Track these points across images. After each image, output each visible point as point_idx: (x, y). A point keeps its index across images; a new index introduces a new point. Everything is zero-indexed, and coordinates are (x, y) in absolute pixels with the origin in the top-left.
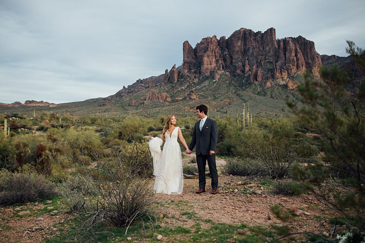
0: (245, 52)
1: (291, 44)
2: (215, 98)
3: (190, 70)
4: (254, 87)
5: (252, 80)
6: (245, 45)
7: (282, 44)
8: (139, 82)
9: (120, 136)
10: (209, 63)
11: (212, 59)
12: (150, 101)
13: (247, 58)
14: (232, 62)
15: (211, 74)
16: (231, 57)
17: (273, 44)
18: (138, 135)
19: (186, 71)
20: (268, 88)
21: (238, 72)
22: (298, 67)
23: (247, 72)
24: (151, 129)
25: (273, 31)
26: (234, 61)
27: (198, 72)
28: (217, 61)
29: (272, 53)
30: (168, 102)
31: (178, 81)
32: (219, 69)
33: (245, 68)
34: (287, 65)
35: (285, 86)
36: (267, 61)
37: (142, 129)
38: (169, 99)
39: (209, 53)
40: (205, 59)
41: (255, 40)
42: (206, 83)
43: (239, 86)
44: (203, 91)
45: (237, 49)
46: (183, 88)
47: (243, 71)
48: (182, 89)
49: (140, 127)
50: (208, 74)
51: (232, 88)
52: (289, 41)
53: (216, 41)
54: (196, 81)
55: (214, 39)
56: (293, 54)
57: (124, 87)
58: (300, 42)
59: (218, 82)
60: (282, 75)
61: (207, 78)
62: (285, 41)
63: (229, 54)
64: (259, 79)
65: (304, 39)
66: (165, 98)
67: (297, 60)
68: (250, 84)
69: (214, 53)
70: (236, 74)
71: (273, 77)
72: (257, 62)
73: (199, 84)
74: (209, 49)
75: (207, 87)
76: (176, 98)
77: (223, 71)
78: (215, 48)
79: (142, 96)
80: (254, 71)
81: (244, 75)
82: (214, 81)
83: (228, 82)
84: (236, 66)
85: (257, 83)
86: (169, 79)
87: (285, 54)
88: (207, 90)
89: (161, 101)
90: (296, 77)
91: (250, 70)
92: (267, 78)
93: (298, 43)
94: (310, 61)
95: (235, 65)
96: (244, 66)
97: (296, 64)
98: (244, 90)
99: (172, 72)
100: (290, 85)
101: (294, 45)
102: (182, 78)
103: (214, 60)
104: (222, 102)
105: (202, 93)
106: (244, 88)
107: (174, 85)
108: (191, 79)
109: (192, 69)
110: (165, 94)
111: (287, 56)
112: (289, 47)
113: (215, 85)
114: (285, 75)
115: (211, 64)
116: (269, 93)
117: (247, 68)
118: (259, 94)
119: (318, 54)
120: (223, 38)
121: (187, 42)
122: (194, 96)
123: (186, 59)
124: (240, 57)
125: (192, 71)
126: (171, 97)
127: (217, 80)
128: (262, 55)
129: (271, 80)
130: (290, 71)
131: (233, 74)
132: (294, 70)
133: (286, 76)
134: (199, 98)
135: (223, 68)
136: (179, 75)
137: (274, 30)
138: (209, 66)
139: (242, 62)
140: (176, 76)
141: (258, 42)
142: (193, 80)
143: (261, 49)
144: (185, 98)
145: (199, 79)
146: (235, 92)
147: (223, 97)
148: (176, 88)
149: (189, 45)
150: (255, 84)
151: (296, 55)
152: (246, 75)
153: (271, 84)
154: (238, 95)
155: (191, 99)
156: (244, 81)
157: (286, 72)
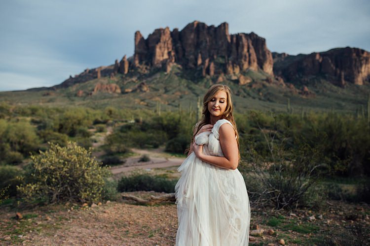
0: (197, 45)
1: (244, 39)
2: (166, 91)
3: (141, 61)
4: (206, 81)
5: (204, 73)
6: (198, 37)
7: (235, 39)
8: (87, 72)
9: (61, 129)
10: (161, 55)
11: (164, 50)
12: (98, 92)
13: (199, 51)
14: (184, 55)
15: (162, 66)
16: (184, 50)
17: (226, 39)
18: (81, 128)
19: (137, 62)
21: (191, 65)
22: (250, 63)
23: (199, 66)
24: (96, 122)
25: (226, 26)
26: (186, 54)
27: (150, 63)
28: (169, 53)
29: (224, 47)
30: (118, 93)
31: (128, 72)
32: (171, 61)
33: (197, 62)
34: (239, 60)
35: (237, 82)
36: (219, 55)
37: (86, 121)
38: (119, 91)
39: (161, 44)
40: (158, 50)
41: (208, 33)
42: (158, 76)
44: (154, 83)
45: (190, 42)
46: (134, 79)
47: (196, 64)
48: (132, 81)
49: (84, 118)
50: (160, 66)
52: (241, 37)
53: (169, 33)
54: (147, 72)
55: (167, 30)
56: (246, 50)
57: (71, 77)
58: (252, 38)
59: (170, 74)
60: (234, 69)
61: (159, 70)
62: (238, 37)
63: (182, 47)
64: (212, 73)
65: (256, 35)
66: (114, 89)
67: (250, 55)
68: (202, 78)
69: (166, 45)
70: (188, 68)
71: (225, 72)
72: (210, 56)
73: (150, 75)
74: (162, 41)
75: (158, 79)
76: (126, 90)
77: (175, 64)
78: (167, 39)
79: (90, 86)
80: (207, 64)
81: (196, 68)
82: (166, 73)
84: (187, 59)
85: (208, 77)
86: (119, 69)
87: (237, 49)
88: (158, 82)
89: (111, 92)
90: (248, 73)
91: (202, 64)
92: (219, 73)
93: (251, 38)
94: (261, 58)
95: (187, 57)
96: (196, 59)
97: (247, 59)
98: (196, 83)
99: (122, 62)
100: (242, 82)
101: (246, 41)
102: (132, 69)
103: (166, 52)
104: (173, 95)
105: (153, 86)
106: (196, 81)
107: (124, 76)
108: (142, 71)
110: (114, 85)
111: (240, 51)
112: (242, 42)
113: (166, 78)
114: (237, 70)
115: (163, 56)
117: (200, 62)
119: (269, 51)
120: (176, 30)
121: (139, 32)
122: (145, 89)
123: (137, 49)
124: (193, 50)
126: (121, 88)
127: (169, 72)
128: (215, 49)
129: (223, 75)
130: (242, 67)
131: (185, 67)
132: (246, 66)
133: (238, 72)
134: (150, 91)
135: (175, 60)
136: (129, 67)
137: (228, 24)
138: (161, 57)
139: (195, 56)
140: (126, 67)
141: (211, 36)
142: (144, 71)
143: (214, 42)
144: (134, 91)
145: (150, 71)
146: (187, 86)
147: (174, 91)
148: (126, 79)
149: (141, 35)
151: (248, 51)
152: (198, 69)
153: (223, 79)
154: (190, 89)
155: (141, 91)
156: (196, 75)
157: (238, 67)
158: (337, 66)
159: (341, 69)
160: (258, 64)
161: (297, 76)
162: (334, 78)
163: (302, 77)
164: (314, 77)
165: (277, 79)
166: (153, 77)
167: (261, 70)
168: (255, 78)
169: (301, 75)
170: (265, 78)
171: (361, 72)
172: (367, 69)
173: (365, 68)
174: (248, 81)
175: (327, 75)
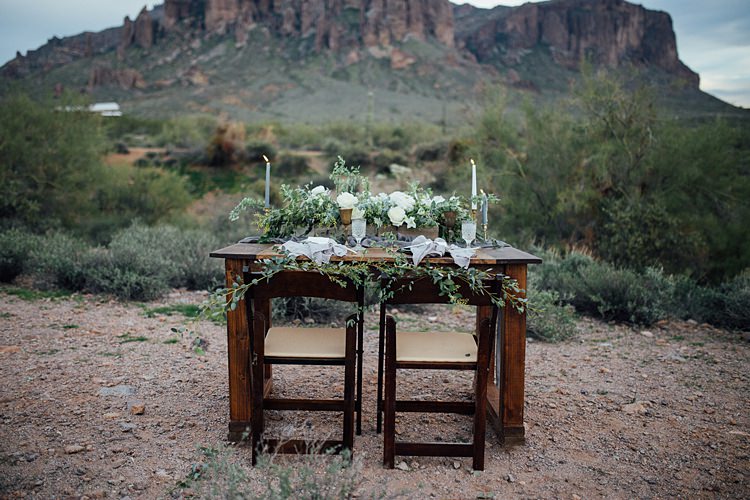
2: (245, 84)
3: (180, 18)
4: (325, 61)
5: (318, 46)
8: (55, 43)
10: (223, 5)
12: (98, 87)
14: (271, 7)
15: (228, 31)
19: (172, 21)
20: (354, 64)
21: (288, 27)
22: (409, 22)
23: (307, 29)
26: (276, 4)
27: (199, 24)
28: (240, 2)
30: (141, 89)
31: (154, 42)
32: (245, 20)
33: (301, 22)
34: (389, 17)
35: (386, 63)
36: (347, 6)
38: (141, 84)
42: (220, 49)
43: (292, 58)
44: (215, 67)
46: (169, 59)
47: (298, 27)
48: (166, 63)
50: (221, 31)
51: (277, 62)
54: (196, 44)
57: (18, 53)
59: (248, 48)
60: (378, 37)
61: (220, 39)
64: (332, 43)
66: (132, 81)
67: (409, 7)
68: (315, 54)
70: (283, 33)
71: (361, 43)
72: (326, 8)
73: (204, 51)
75: (223, 59)
76: (157, 82)
77: (255, 26)
80: (322, 26)
81: (300, 34)
82: (238, 45)
83: (266, 49)
84: (280, 16)
85: (329, 52)
86: (133, 39)
88: (224, 64)
89: (126, 88)
90: (407, 43)
91: (313, 25)
92: (350, 43)
94: (431, 11)
95: (278, 11)
96: (298, 15)
97: (405, 16)
98: (301, 67)
99: (140, 21)
100: (397, 58)
102: (163, 36)
104: (263, 92)
105: (214, 72)
106: (303, 62)
107: (145, 53)
108: (183, 40)
109: (184, 18)
110: (131, 72)
113: (240, 55)
114: (385, 37)
115: (227, 8)
116: (354, 75)
117: (306, 21)
118: (335, 75)
122: (198, 79)
125: (186, 21)
126: (146, 78)
127: (244, 43)
129: (357, 48)
130: (394, 32)
131: (277, 32)
132: (401, 29)
133: (387, 41)
135: (254, 17)
136: (155, 31)
138: (224, 12)
139: (294, 7)
140: (148, 32)
142: (189, 41)
144: (179, 82)
145: (203, 42)
146: (287, 71)
147: (262, 82)
148: (153, 59)
150: (326, 56)
152: (305, 35)
153: (359, 55)
154: (293, 77)
155: (191, 83)
156: (301, 48)
157: (387, 31)
158: (571, 31)
159: (579, 36)
160: (425, 25)
161: (496, 50)
162: (566, 53)
163: (504, 53)
164: (529, 51)
165: (465, 57)
166: (213, 54)
167: (431, 37)
168: (421, 54)
169: (503, 49)
170: (440, 54)
171: (616, 43)
172: (625, 36)
173: (622, 34)
174: (411, 61)
175: (552, 48)
